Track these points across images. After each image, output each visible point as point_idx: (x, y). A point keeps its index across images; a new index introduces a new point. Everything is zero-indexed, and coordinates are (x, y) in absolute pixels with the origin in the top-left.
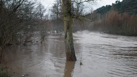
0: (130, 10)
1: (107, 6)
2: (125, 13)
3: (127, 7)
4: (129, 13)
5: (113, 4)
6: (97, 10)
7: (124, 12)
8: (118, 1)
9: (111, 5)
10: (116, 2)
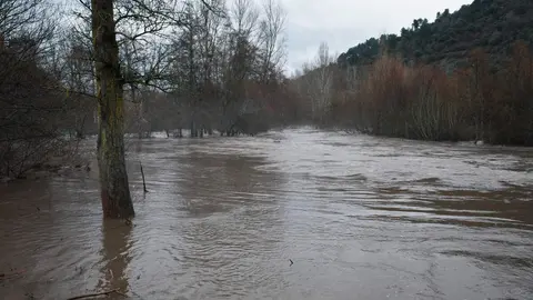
0: (463, 53)
1: (383, 37)
2: (444, 62)
3: (453, 42)
4: (460, 60)
5: (404, 31)
6: (351, 51)
7: (443, 58)
8: (420, 20)
9: (399, 35)
10: (416, 23)
